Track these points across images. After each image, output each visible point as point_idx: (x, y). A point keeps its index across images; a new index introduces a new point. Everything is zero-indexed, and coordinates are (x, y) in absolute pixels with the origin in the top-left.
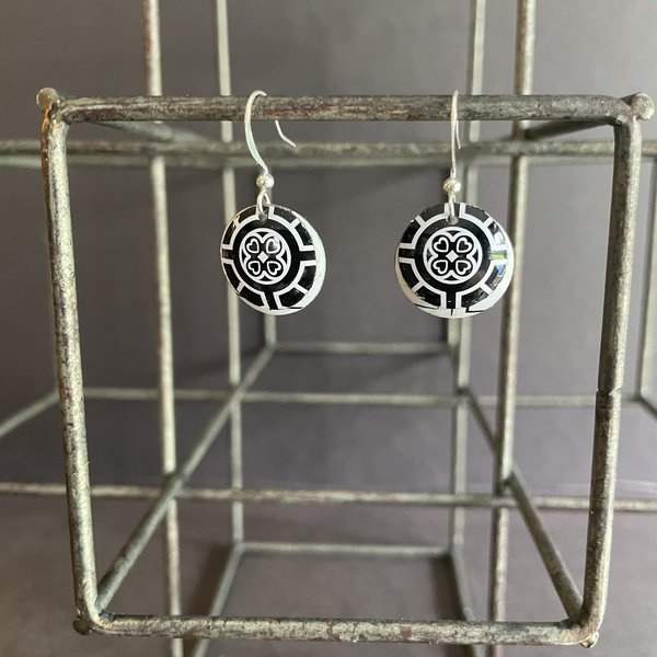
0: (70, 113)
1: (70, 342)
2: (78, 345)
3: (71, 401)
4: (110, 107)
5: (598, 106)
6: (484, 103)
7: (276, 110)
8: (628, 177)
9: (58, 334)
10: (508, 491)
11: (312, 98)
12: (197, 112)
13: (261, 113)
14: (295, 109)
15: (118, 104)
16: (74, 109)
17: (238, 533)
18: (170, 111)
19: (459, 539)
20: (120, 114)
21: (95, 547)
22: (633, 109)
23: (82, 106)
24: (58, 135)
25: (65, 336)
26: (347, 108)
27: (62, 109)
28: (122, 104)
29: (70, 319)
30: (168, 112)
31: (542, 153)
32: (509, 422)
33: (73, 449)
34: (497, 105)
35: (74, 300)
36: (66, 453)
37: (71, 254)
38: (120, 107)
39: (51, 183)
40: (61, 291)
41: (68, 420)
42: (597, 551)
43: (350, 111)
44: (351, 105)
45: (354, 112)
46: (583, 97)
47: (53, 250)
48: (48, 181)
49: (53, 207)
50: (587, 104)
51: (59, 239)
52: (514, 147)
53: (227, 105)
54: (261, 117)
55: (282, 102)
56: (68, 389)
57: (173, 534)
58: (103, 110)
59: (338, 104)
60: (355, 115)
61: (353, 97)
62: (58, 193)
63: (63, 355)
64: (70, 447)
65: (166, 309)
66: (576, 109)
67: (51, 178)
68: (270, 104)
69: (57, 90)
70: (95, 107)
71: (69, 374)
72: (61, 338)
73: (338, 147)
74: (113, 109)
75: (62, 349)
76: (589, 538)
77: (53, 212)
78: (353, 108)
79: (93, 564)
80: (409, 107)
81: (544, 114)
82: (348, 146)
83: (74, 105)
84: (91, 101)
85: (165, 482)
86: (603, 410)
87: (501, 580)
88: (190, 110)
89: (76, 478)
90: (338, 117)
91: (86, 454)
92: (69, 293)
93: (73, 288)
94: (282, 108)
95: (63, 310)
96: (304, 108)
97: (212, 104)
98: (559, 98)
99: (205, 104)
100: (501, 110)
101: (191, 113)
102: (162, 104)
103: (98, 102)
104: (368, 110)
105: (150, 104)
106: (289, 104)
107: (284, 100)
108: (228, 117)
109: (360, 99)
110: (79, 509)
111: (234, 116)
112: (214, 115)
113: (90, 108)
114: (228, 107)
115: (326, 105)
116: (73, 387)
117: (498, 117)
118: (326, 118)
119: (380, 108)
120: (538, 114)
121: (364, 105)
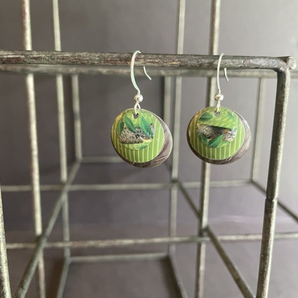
4: (18, 56)
5: (271, 63)
7: (111, 60)
8: (284, 97)
12: (67, 60)
13: (103, 61)
14: (121, 60)
15: (22, 55)
18: (52, 59)
20: (23, 61)
21: (11, 291)
22: (287, 64)
23: (1, 55)
26: (149, 60)
28: (24, 55)
30: (50, 60)
32: (206, 202)
38: (23, 57)
43: (150, 62)
44: (150, 59)
45: (152, 62)
46: (265, 57)
50: (266, 61)
52: (210, 73)
54: (103, 64)
58: (13, 58)
59: (144, 58)
60: (152, 64)
61: (152, 54)
65: (35, 152)
66: (261, 64)
68: (107, 58)
70: (9, 56)
74: (19, 58)
76: (260, 267)
78: (151, 60)
80: (180, 61)
81: (246, 66)
84: (6, 53)
85: (38, 240)
87: (202, 274)
90: (144, 65)
94: (114, 59)
97: (76, 56)
98: (253, 58)
99: (72, 57)
100: (226, 63)
101: (64, 61)
102: (47, 55)
103: (10, 54)
104: (159, 62)
105: (41, 56)
106: (118, 58)
107: (115, 55)
108: (84, 63)
109: (155, 56)
110: (2, 273)
111: (88, 63)
112: (77, 62)
113: (5, 57)
114: (85, 58)
115: (138, 58)
117: (224, 67)
118: (137, 65)
119: (165, 61)
120: (243, 66)
121: (157, 59)
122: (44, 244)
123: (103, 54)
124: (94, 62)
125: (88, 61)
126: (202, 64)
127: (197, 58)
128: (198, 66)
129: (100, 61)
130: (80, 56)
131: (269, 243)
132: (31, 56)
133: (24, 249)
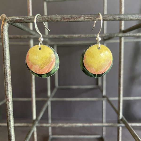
0: (9, 21)
1: (9, 84)
2: (11, 85)
3: (9, 101)
4: (21, 18)
6: (124, 15)
7: (66, 18)
9: (5, 82)
11: (76, 15)
12: (45, 19)
13: (62, 19)
14: (72, 18)
15: (23, 18)
16: (11, 19)
17: (50, 133)
19: (104, 133)
20: (23, 21)
23: (13, 18)
24: (6, 26)
25: (7, 83)
26: (86, 17)
27: (7, 19)
29: (9, 78)
33: (9, 115)
35: (10, 72)
36: (7, 116)
37: (9, 60)
38: (23, 19)
39: (4, 40)
40: (6, 70)
41: (8, 107)
43: (87, 18)
44: (87, 17)
47: (4, 58)
48: (3, 40)
49: (4, 46)
51: (6, 55)
52: (121, 35)
53: (53, 17)
55: (68, 16)
56: (8, 98)
57: (35, 136)
58: (19, 20)
59: (84, 17)
60: (88, 19)
61: (88, 15)
62: (6, 43)
63: (7, 89)
64: (8, 115)
67: (4, 39)
68: (65, 17)
69: (6, 15)
70: (16, 19)
71: (8, 94)
72: (6, 83)
73: (77, 36)
74: (21, 19)
75: (6, 86)
77: (4, 48)
78: (88, 17)
80: (103, 17)
81: (140, 18)
82: (79, 35)
83: (10, 18)
84: (15, 17)
85: (34, 122)
89: (10, 124)
90: (84, 20)
91: (13, 116)
92: (9, 71)
93: (10, 69)
94: (68, 18)
95: (7, 75)
96: (74, 18)
97: (49, 17)
99: (47, 17)
100: (128, 17)
101: (43, 20)
103: (17, 17)
104: (92, 18)
105: (32, 18)
106: (70, 17)
107: (69, 16)
109: (90, 15)
110: (11, 132)
111: (55, 20)
112: (49, 20)
113: (15, 19)
114: (53, 18)
115: (80, 17)
116: (9, 97)
117: (127, 19)
118: (80, 20)
119: (95, 17)
120: (138, 19)
121: (91, 17)
122: (37, 124)
123: (63, 16)
124: (58, 20)
125: (55, 19)
126: (115, 18)
127: (112, 15)
128: (113, 19)
129: (61, 19)
130: (51, 17)
132: (27, 18)
133: (27, 126)
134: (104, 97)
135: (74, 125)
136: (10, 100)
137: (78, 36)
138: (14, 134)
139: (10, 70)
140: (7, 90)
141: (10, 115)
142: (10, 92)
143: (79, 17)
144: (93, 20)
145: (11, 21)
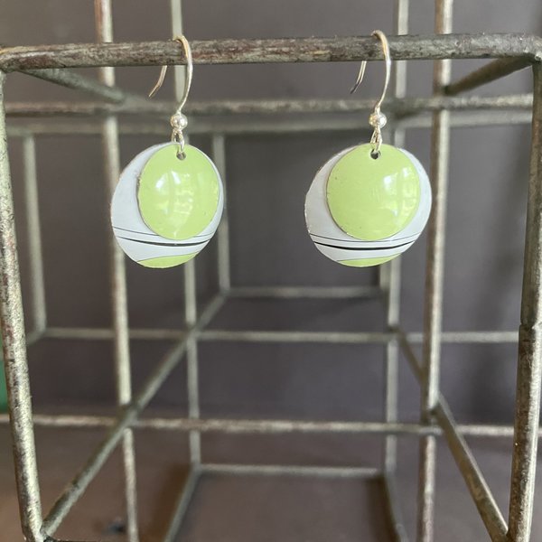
0: (5, 62)
1: (10, 281)
2: (18, 284)
3: (12, 338)
4: (44, 53)
5: (517, 43)
6: (404, 42)
7: (201, 53)
10: (433, 420)
11: (236, 41)
12: (125, 57)
14: (219, 52)
15: (49, 51)
16: (9, 57)
17: (196, 455)
18: (101, 56)
19: (390, 461)
20: (53, 61)
21: (39, 477)
23: (17, 54)
25: (5, 275)
26: (270, 49)
28: (54, 51)
29: (10, 259)
30: (97, 57)
31: (461, 109)
34: (418, 43)
35: (14, 241)
36: (8, 388)
37: (10, 196)
38: (52, 54)
41: (9, 356)
42: (522, 482)
43: (273, 53)
44: (273, 47)
45: (276, 53)
46: (501, 35)
50: (505, 41)
52: (435, 102)
53: (154, 49)
55: (207, 45)
56: (9, 326)
57: (129, 460)
58: (36, 58)
59: (262, 46)
60: (278, 57)
61: (277, 38)
63: (3, 295)
64: (12, 383)
66: (495, 47)
68: (196, 48)
70: (29, 55)
71: (9, 312)
74: (45, 55)
75: (3, 288)
76: (513, 469)
78: (275, 49)
79: (38, 493)
80: (330, 48)
81: (463, 52)
82: (282, 104)
83: (8, 53)
84: (25, 49)
85: (119, 413)
86: (527, 343)
88: (119, 55)
89: (19, 412)
90: (261, 59)
91: (28, 388)
92: (8, 234)
93: (12, 230)
94: (207, 50)
95: (3, 251)
96: (228, 51)
97: (140, 49)
98: (477, 36)
99: (133, 49)
101: (120, 58)
102: (92, 49)
103: (31, 50)
104: (291, 51)
105: (81, 50)
106: (214, 47)
107: (209, 43)
108: (155, 61)
109: (283, 41)
110: (22, 441)
111: (161, 60)
112: (142, 59)
113: (24, 56)
114: (155, 52)
115: (250, 47)
116: (13, 324)
117: (418, 56)
118: (251, 60)
119: (302, 49)
120: (458, 53)
121: (286, 46)
124: (171, 57)
125: (161, 55)
126: (373, 51)
127: (363, 40)
128: (365, 55)
129: (182, 55)
130: (147, 48)
131: (530, 418)
132: (66, 52)
134: (390, 330)
135: (264, 425)
136: (14, 335)
137: (278, 108)
138: (33, 448)
139: (13, 233)
140: (3, 301)
141: (16, 383)
142: (16, 308)
143: (244, 48)
144: (295, 59)
145: (10, 62)
